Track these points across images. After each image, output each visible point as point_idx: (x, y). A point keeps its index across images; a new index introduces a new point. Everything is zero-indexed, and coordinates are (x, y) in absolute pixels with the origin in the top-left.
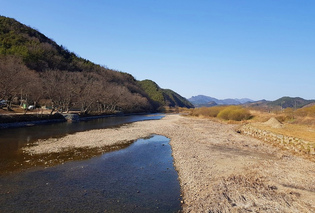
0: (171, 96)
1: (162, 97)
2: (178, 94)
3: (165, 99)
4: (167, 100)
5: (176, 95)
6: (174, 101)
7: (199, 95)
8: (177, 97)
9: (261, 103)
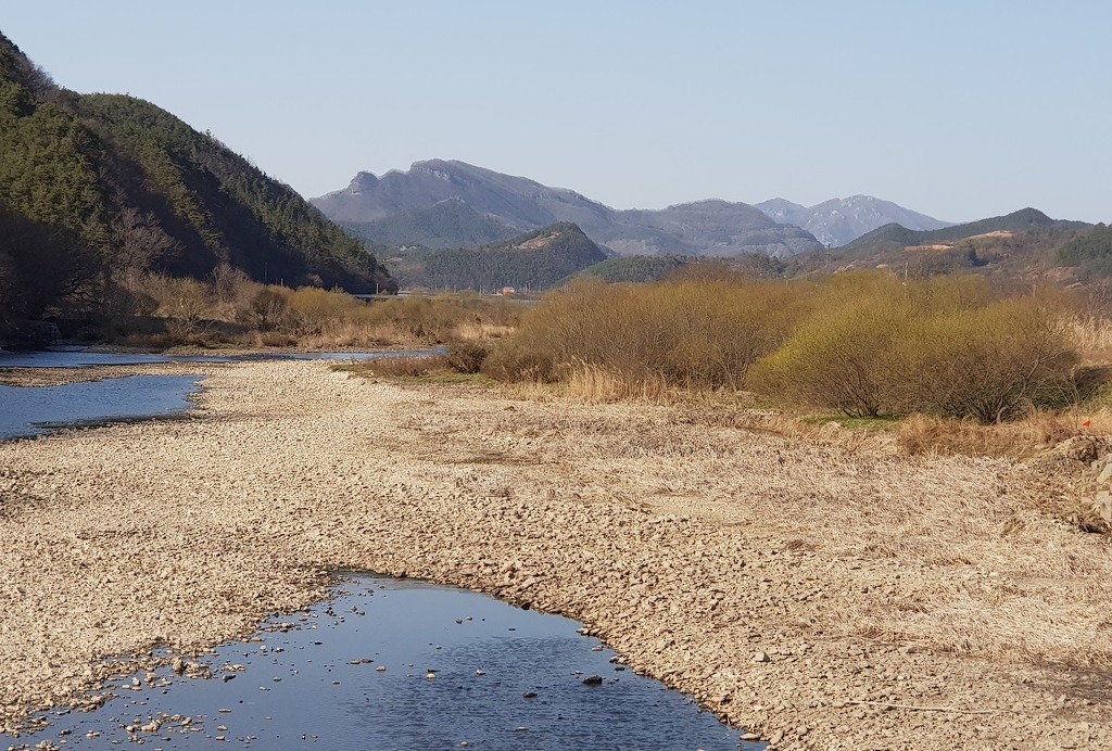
0: (161, 173)
1: (78, 174)
2: (228, 155)
3: (105, 200)
4: (129, 215)
5: (206, 162)
6: (197, 219)
7: (426, 165)
8: (226, 182)
9: (1005, 243)
